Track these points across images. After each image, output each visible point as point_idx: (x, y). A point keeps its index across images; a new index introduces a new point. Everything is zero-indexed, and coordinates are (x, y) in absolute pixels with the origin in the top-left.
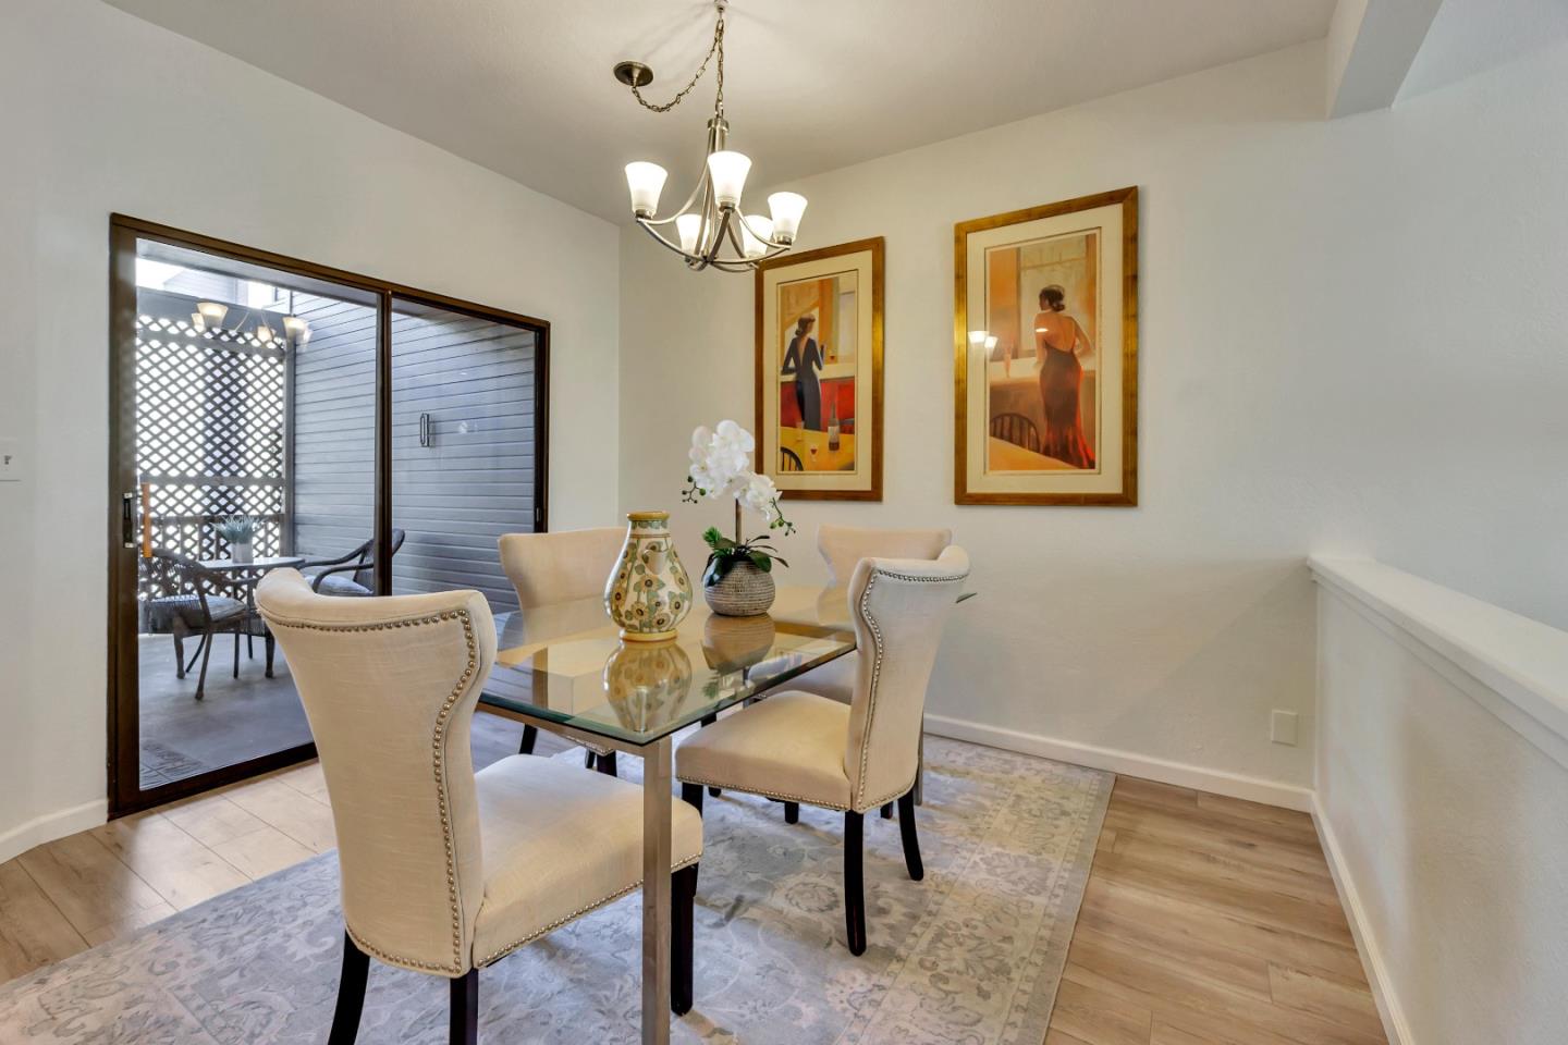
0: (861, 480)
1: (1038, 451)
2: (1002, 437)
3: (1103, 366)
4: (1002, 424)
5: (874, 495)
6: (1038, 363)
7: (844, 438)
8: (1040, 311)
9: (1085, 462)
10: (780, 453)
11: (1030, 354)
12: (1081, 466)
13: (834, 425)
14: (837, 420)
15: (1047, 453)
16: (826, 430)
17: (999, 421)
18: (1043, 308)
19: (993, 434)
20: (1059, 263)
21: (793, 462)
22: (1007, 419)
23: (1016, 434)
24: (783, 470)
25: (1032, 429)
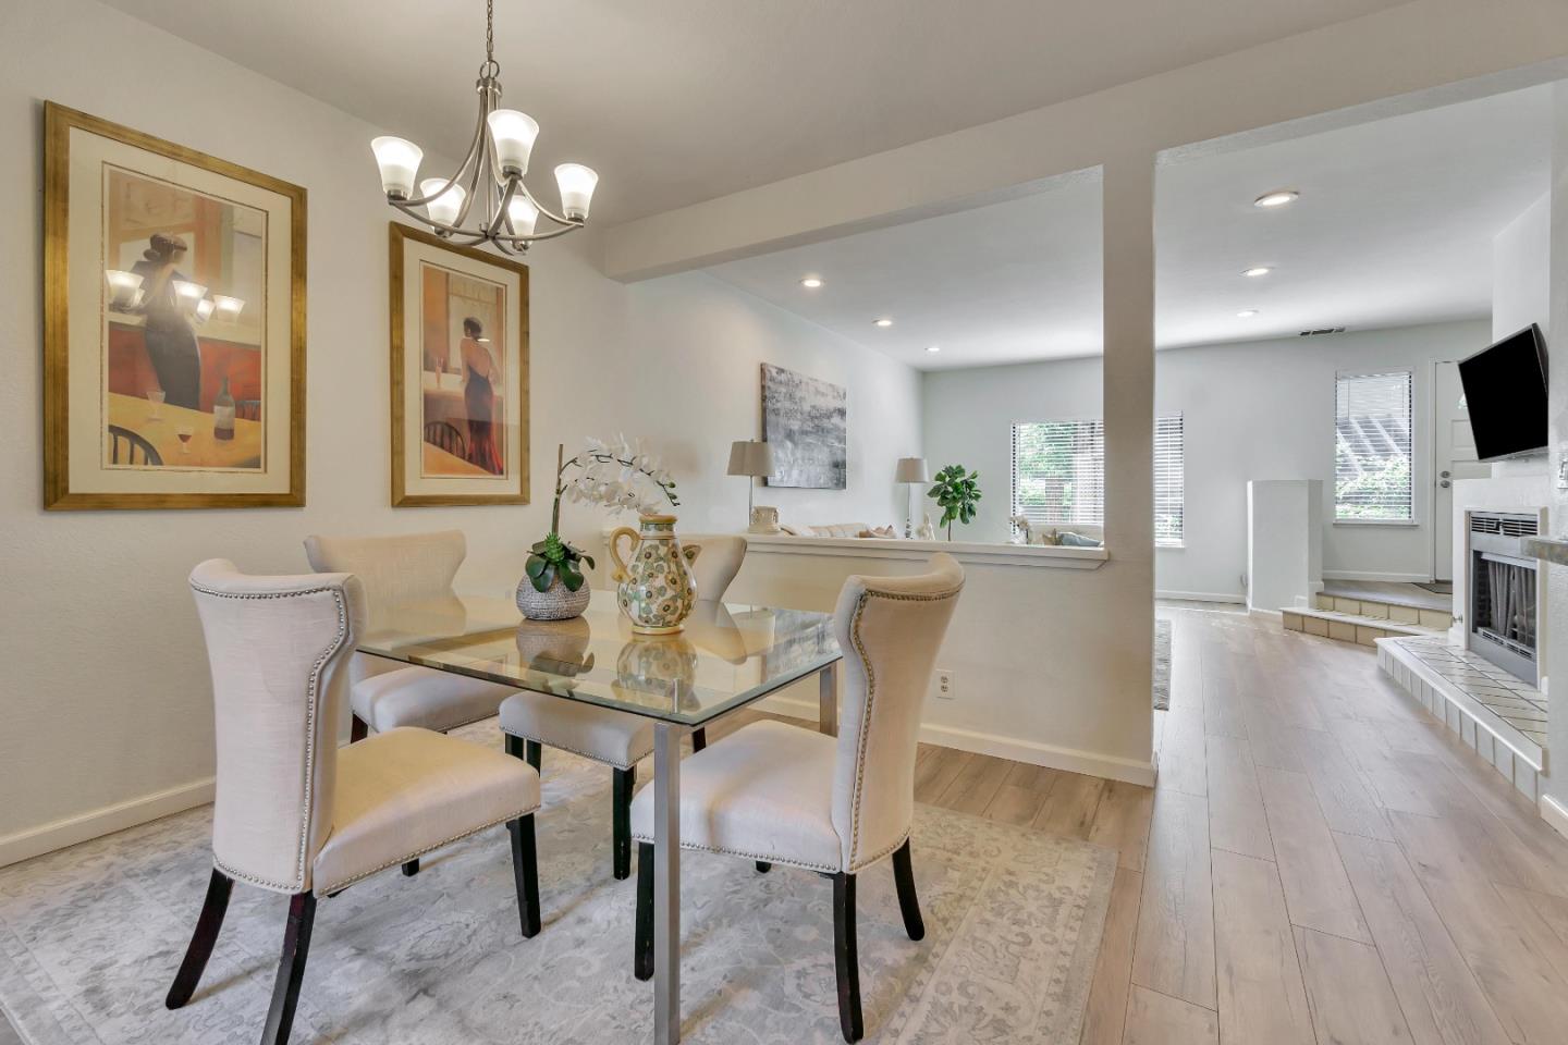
0: (275, 480)
1: (463, 458)
2: (434, 443)
3: (507, 392)
4: (435, 432)
5: (293, 499)
6: (463, 381)
7: (241, 425)
8: (464, 337)
9: (497, 468)
10: (107, 436)
11: (457, 372)
12: (494, 472)
13: (224, 404)
14: (230, 398)
15: (470, 460)
16: (212, 412)
17: (432, 428)
18: (467, 335)
19: (427, 440)
20: (478, 300)
21: (140, 451)
22: (439, 427)
23: (447, 441)
24: (115, 461)
25: (459, 439)
